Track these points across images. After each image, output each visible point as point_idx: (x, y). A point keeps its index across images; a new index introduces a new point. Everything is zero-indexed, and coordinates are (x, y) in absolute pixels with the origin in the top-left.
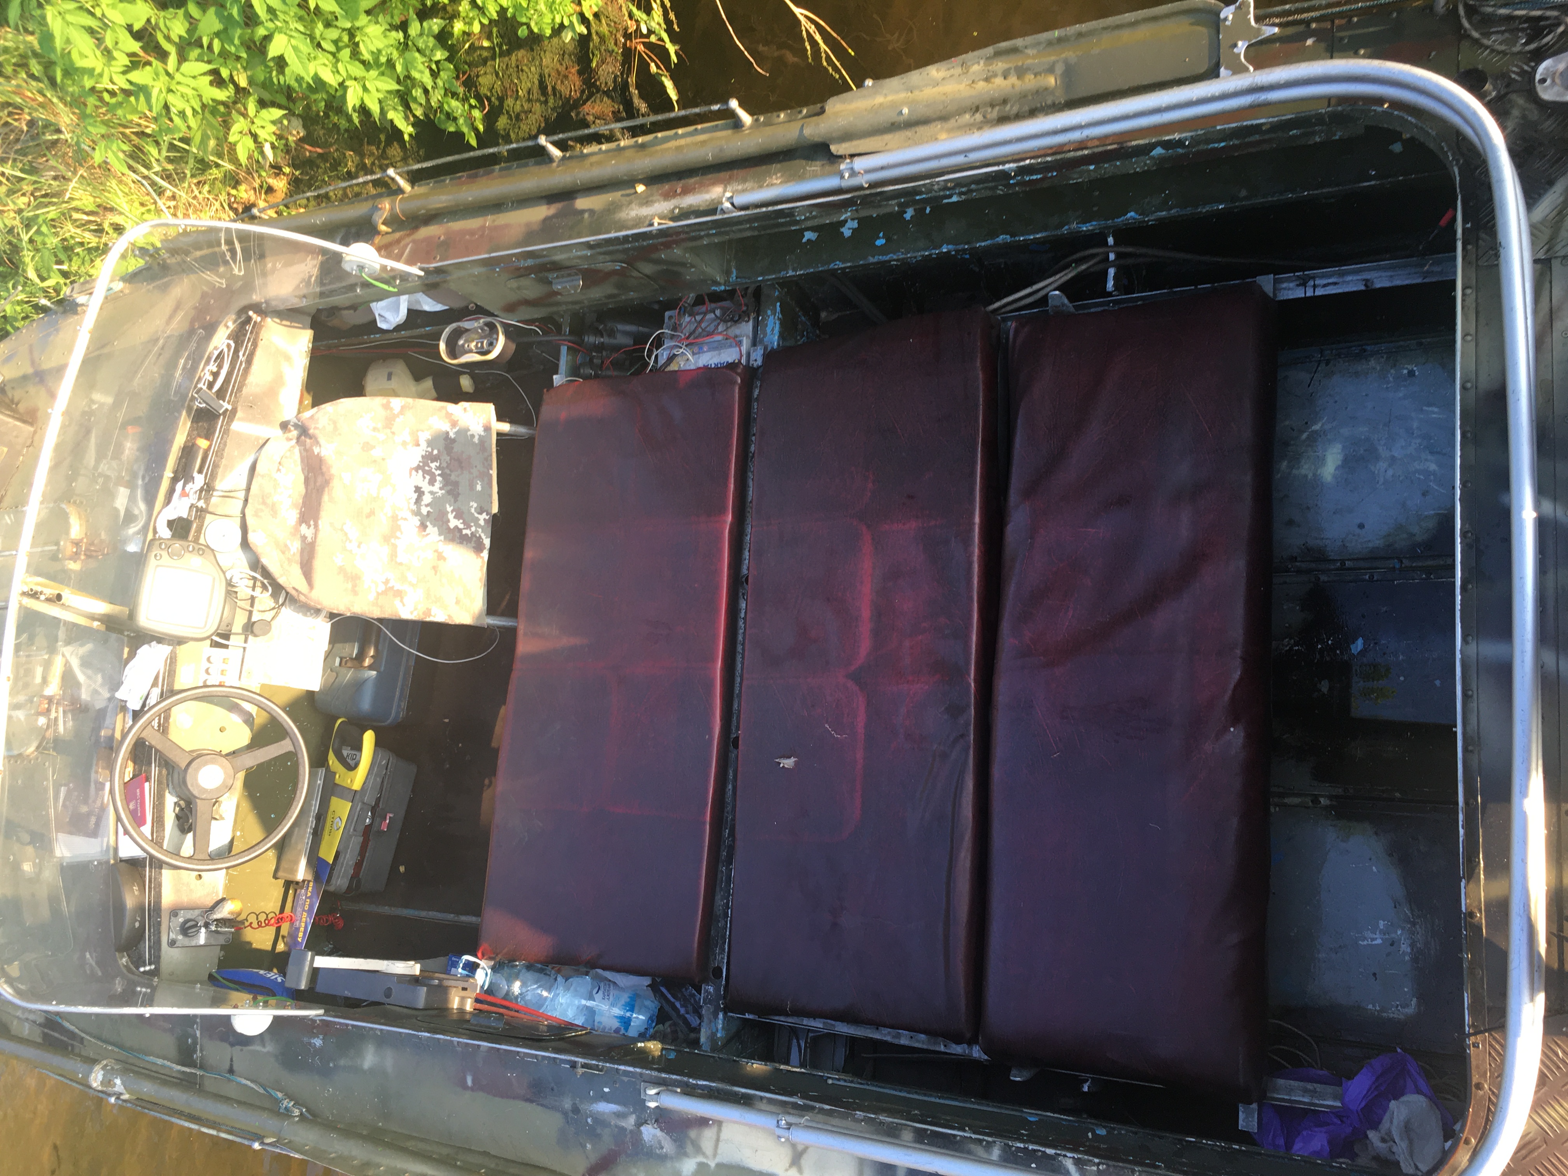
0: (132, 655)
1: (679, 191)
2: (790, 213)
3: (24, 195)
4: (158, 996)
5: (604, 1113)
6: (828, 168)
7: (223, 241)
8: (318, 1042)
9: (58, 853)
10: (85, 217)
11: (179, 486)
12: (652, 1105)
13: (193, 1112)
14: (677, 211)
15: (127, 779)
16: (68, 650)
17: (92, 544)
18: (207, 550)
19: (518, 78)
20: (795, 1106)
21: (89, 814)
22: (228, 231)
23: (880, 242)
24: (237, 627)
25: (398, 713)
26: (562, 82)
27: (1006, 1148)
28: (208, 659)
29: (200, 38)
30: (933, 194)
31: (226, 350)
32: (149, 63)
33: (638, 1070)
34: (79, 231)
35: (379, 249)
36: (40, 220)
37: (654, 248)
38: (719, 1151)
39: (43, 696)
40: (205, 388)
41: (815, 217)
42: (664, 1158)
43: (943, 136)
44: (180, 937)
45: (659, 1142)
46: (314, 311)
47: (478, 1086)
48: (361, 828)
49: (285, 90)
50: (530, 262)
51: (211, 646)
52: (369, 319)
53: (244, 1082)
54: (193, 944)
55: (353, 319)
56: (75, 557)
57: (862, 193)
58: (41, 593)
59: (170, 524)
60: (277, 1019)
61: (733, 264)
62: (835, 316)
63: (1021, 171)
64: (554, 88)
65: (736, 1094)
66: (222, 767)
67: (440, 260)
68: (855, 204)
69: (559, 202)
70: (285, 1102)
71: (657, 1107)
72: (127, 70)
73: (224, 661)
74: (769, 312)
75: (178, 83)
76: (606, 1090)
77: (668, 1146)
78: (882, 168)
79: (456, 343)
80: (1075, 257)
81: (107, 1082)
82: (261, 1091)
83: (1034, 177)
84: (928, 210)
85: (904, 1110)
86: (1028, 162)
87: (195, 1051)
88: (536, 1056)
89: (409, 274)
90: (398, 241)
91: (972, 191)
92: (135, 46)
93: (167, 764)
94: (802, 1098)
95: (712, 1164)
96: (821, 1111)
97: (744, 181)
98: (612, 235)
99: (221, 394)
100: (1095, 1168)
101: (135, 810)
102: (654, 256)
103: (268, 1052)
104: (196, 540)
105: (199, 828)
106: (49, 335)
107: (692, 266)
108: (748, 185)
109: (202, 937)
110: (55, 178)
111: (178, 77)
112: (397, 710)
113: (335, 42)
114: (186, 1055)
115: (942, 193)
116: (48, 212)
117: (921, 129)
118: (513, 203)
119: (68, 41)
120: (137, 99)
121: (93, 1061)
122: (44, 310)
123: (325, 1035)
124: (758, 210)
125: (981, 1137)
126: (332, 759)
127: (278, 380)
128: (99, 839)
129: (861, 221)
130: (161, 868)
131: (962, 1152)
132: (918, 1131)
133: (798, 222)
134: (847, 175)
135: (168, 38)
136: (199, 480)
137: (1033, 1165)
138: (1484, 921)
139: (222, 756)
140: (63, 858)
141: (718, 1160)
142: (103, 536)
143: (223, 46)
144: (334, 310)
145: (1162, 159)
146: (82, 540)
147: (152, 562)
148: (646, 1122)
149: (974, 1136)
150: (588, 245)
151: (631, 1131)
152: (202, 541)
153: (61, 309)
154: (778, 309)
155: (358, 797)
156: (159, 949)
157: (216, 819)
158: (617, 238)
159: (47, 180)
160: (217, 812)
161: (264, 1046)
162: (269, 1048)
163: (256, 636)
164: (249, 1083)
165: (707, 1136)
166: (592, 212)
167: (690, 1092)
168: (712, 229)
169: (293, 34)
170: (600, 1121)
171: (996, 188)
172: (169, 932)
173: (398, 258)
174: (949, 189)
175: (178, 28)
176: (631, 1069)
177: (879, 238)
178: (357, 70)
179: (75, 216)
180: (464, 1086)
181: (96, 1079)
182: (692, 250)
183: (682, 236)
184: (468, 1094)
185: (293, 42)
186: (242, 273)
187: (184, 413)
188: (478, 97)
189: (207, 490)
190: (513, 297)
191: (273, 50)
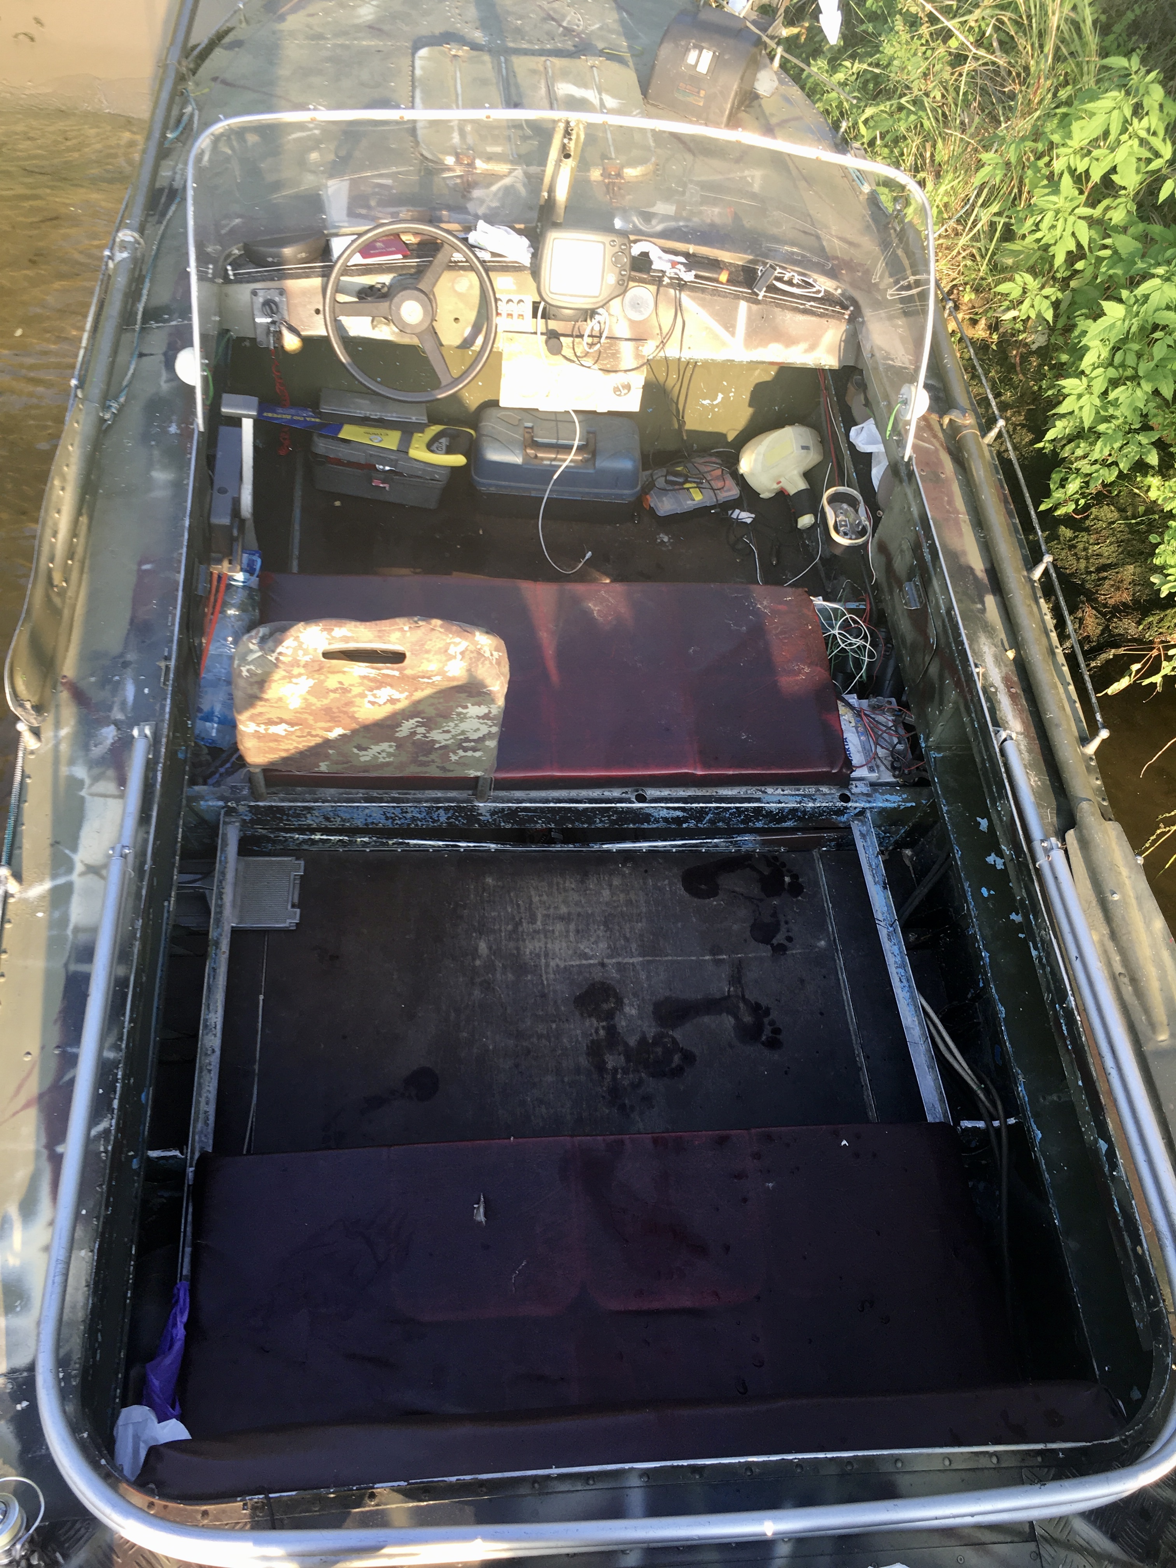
0: (519, 232)
1: (1013, 690)
2: (1003, 796)
3: (943, 96)
4: (207, 285)
5: (124, 689)
6: (1051, 829)
7: (918, 277)
8: (173, 429)
9: (330, 183)
10: (928, 154)
11: (682, 259)
12: (135, 732)
13: (101, 323)
14: (993, 690)
15: (404, 238)
16: (519, 172)
17: (620, 189)
18: (622, 289)
19: (1111, 543)
20: (143, 863)
21: (369, 207)
22: (927, 282)
23: (984, 892)
24: (553, 325)
25: (484, 485)
26: (1112, 586)
27: (115, 1064)
28: (521, 301)
29: (1109, 236)
30: (1036, 932)
31: (814, 290)
32: (1081, 192)
33: (167, 716)
34: (914, 150)
35: (924, 418)
36: (921, 113)
37: (954, 671)
38: (96, 798)
39: (474, 159)
40: (776, 274)
41: (1001, 820)
42: (86, 748)
43: (1096, 938)
44: (261, 300)
45: (101, 743)
46: (860, 367)
47: (142, 575)
48: (372, 461)
49: (1071, 322)
50: (928, 557)
51: (534, 303)
52: (857, 418)
53: (132, 367)
54: (256, 312)
55: (856, 404)
56: (605, 174)
57: (1030, 861)
58: (570, 139)
59: (645, 255)
60: (191, 389)
61: (947, 753)
62: (907, 862)
63: (1069, 1014)
64: (1105, 578)
65: (150, 809)
66: (422, 322)
67: (921, 476)
68: (1018, 857)
69: (989, 579)
70: (115, 405)
71: (133, 737)
72: (1072, 171)
73: (521, 316)
74: (905, 796)
75: (1066, 220)
76: (146, 691)
77: (97, 751)
78: (1056, 878)
79: (843, 502)
80: (991, 1087)
81: (124, 246)
82: (125, 383)
83: (1064, 1028)
84: (1021, 936)
85: (146, 968)
86: (1078, 1018)
87: (157, 322)
88: (173, 624)
89: (904, 447)
90: (935, 436)
91: (1044, 969)
92: (1096, 176)
93: (420, 272)
94: (151, 869)
95: (83, 793)
96: (140, 889)
97: (1030, 751)
98: (963, 631)
99: (772, 289)
100: (102, 1149)
101: (375, 248)
102: (946, 674)
103: (160, 386)
104: (634, 280)
105: (363, 306)
106: (813, 132)
107: (941, 712)
108: (1026, 755)
109: (262, 320)
110: (962, 123)
111: (1072, 219)
112: (487, 485)
113: (1123, 365)
114: (153, 314)
115: (1038, 939)
116: (929, 118)
117: (1099, 914)
118: (984, 537)
119: (1092, 115)
120: (1044, 187)
121: (141, 230)
122: (836, 126)
123: (181, 435)
124: (1001, 764)
125: (125, 1037)
126: (436, 429)
127: (789, 341)
128: (346, 219)
129: (1004, 872)
130: (323, 276)
131: (110, 1023)
132: (127, 979)
133: (994, 804)
134: (1045, 844)
135: (1108, 208)
136: (689, 276)
137: (101, 1091)
138: (367, 1509)
139: (431, 324)
140: (326, 187)
141: (88, 798)
142: (629, 197)
143: (1105, 259)
144: (863, 386)
145: (1097, 1150)
146: (623, 178)
147: (606, 239)
148: (119, 729)
149: (125, 1031)
150: (950, 609)
151: (109, 717)
152: (631, 284)
153: (839, 141)
154: (909, 805)
155: (402, 455)
156: (248, 282)
157: (373, 321)
158: (960, 635)
159: (959, 115)
160: (381, 322)
161: (166, 382)
162: (165, 387)
163: (546, 342)
164: (131, 371)
165: (109, 786)
166: (984, 610)
167: (150, 766)
168: (979, 723)
169: (1127, 322)
170: (117, 687)
171: (1049, 991)
172: (264, 290)
173: (917, 436)
174: (1043, 945)
175: (1118, 216)
176: (168, 709)
177: (989, 891)
178: (1099, 386)
179: (928, 145)
180: (141, 563)
181: (126, 235)
182: (957, 709)
183: (969, 697)
184: (135, 567)
185: (1119, 323)
186: (889, 298)
187: (751, 257)
188: (1087, 507)
189: (680, 285)
190: (893, 547)
191: (1109, 306)
